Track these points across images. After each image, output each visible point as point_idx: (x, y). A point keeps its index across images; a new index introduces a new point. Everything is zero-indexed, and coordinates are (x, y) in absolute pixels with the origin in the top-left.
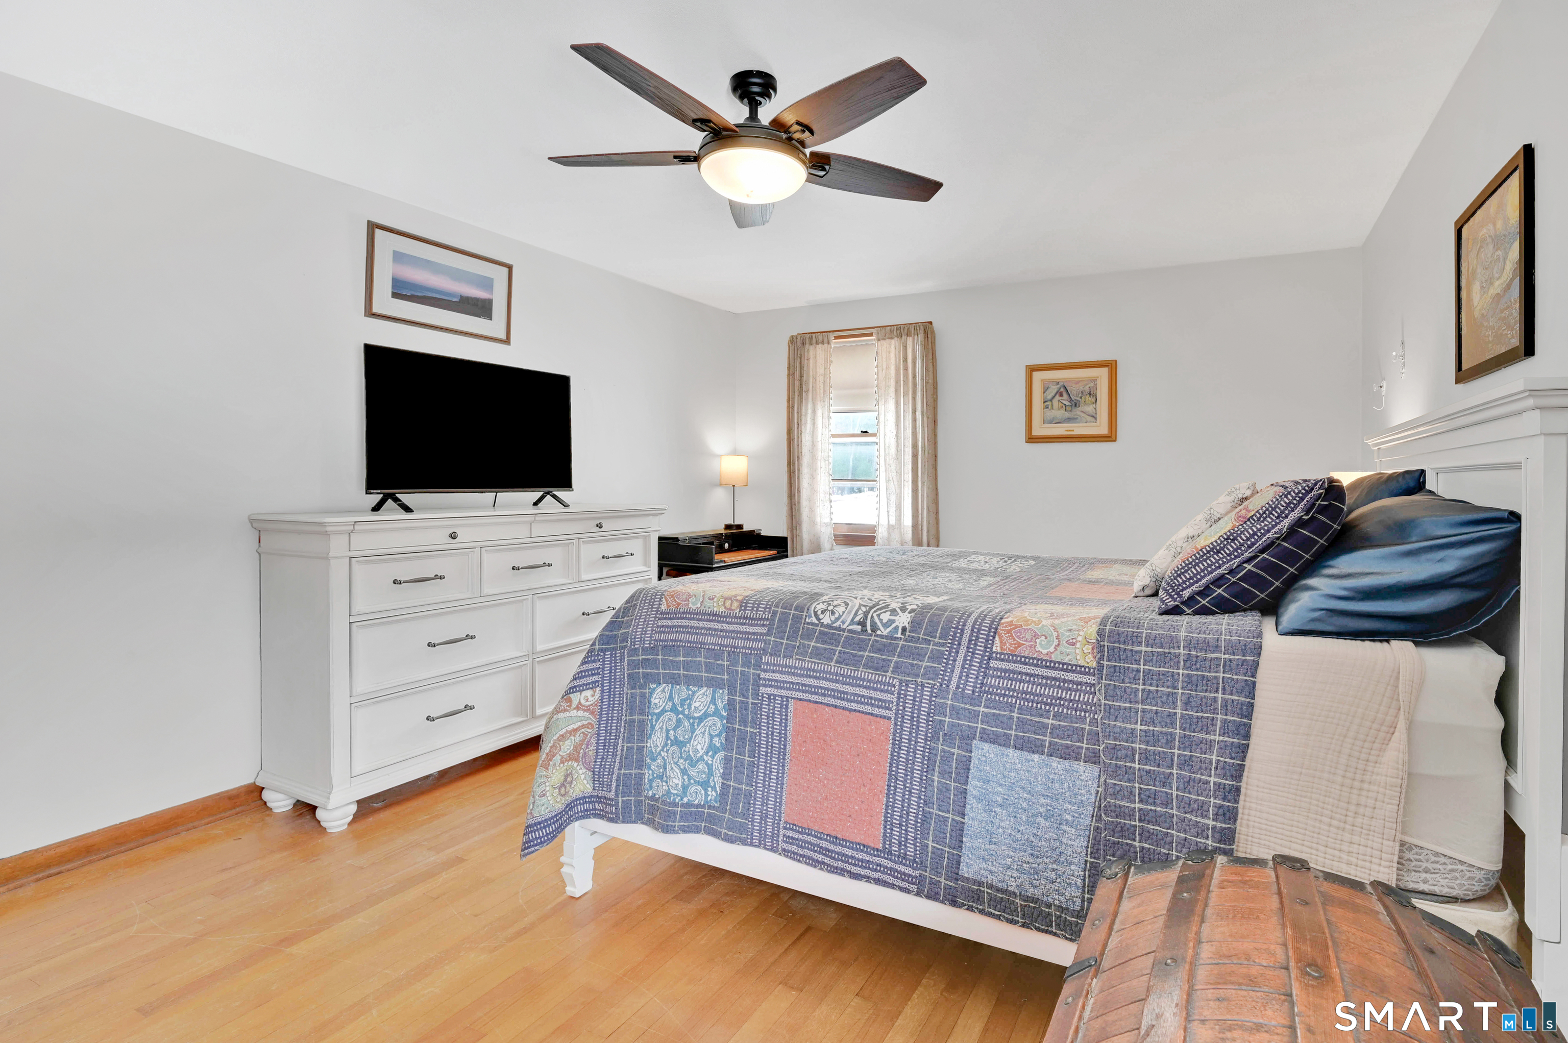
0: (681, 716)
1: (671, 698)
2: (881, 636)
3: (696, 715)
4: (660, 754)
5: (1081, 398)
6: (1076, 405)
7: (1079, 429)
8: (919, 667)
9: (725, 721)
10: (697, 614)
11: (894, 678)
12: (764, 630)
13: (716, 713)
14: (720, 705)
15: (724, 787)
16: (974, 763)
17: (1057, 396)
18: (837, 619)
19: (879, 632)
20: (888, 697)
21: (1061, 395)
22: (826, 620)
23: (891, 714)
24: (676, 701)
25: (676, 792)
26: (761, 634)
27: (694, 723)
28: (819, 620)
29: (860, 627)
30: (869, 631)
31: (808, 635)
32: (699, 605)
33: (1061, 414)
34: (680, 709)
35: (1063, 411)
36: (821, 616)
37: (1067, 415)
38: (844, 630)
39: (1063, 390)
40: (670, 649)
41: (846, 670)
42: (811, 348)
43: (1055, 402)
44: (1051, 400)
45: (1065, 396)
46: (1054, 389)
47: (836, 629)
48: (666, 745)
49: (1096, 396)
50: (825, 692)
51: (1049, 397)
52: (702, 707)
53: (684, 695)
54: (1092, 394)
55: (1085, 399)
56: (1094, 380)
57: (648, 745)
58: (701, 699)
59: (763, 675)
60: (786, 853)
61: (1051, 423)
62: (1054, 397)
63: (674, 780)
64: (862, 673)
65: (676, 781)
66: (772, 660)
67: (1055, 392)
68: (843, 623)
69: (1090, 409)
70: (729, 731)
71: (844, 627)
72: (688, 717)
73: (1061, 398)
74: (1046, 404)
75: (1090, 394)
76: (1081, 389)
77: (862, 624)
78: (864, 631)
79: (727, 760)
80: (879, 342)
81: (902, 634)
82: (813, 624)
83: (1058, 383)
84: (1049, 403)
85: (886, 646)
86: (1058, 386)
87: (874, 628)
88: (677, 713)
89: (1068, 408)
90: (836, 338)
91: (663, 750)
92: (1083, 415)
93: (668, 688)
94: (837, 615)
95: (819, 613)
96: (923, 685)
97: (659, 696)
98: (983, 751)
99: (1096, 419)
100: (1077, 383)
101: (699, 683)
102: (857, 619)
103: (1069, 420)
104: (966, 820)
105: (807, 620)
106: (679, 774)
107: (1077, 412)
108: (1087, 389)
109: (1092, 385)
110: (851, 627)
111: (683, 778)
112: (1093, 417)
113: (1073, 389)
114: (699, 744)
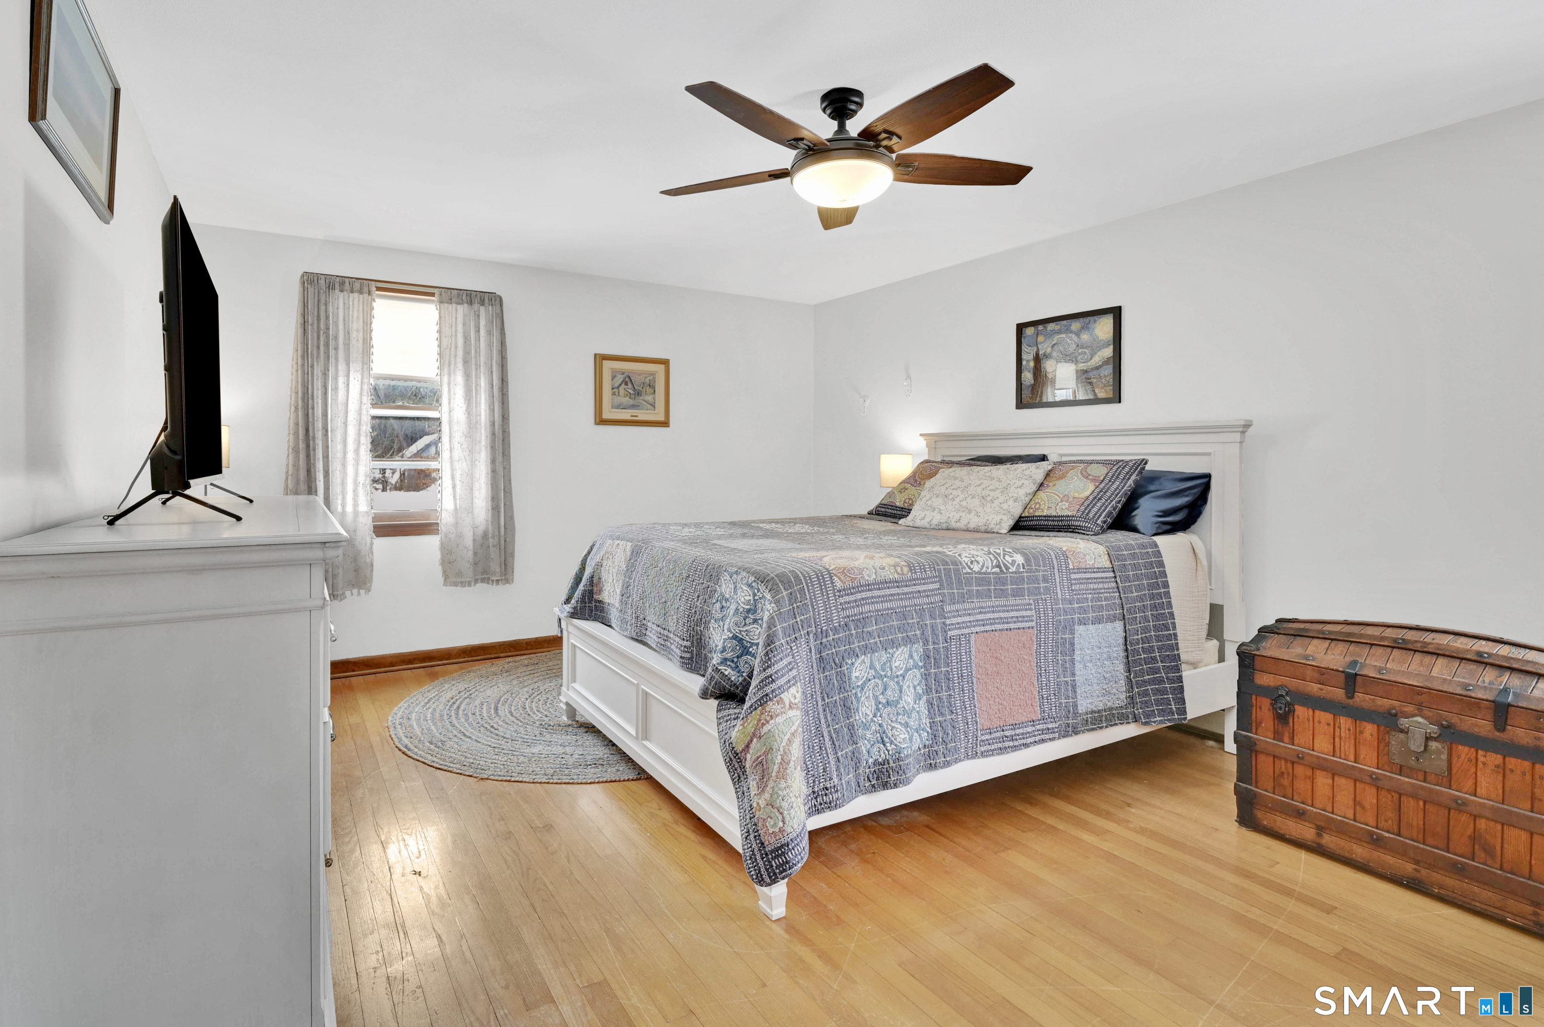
0: (885, 679)
1: (872, 667)
2: (1012, 573)
3: (899, 673)
4: (872, 720)
5: (643, 388)
6: (638, 395)
7: (642, 416)
8: (1039, 588)
9: (923, 670)
10: (873, 584)
11: (1030, 599)
12: (937, 586)
13: (916, 666)
14: (916, 657)
15: (932, 724)
16: (1076, 641)
17: (623, 385)
18: (983, 566)
19: (1010, 570)
20: (1029, 613)
21: (626, 384)
22: (976, 568)
23: (1033, 624)
24: (878, 667)
25: (905, 745)
26: (936, 589)
27: (899, 680)
28: (971, 569)
29: (998, 569)
30: (1005, 571)
31: (969, 582)
32: (874, 576)
33: (626, 400)
34: (883, 673)
35: (627, 399)
36: (972, 566)
37: (631, 402)
38: (989, 573)
39: (628, 380)
40: (862, 621)
41: (1002, 602)
42: (341, 295)
43: (622, 389)
44: (618, 388)
45: (630, 385)
46: (620, 379)
47: (985, 573)
48: (878, 709)
49: (654, 387)
50: (993, 622)
51: (616, 385)
52: (901, 666)
53: (884, 659)
54: (652, 386)
55: (646, 389)
56: (653, 374)
57: (857, 718)
58: (901, 658)
59: (948, 622)
60: (984, 755)
61: (617, 408)
62: (621, 385)
63: (901, 736)
64: (1012, 601)
65: (902, 736)
66: (953, 607)
67: (621, 381)
68: (987, 568)
69: (649, 398)
70: (926, 676)
71: (989, 571)
72: (891, 678)
73: (626, 387)
74: (614, 390)
75: (650, 386)
76: (643, 380)
77: (998, 566)
78: (1001, 571)
79: (930, 704)
80: (442, 305)
81: (1023, 568)
82: (969, 573)
83: (623, 374)
84: (615, 390)
85: (1018, 579)
86: (624, 376)
87: (1007, 568)
88: (881, 677)
89: (632, 396)
90: (378, 289)
91: (875, 716)
92: (644, 403)
93: (866, 659)
94: (981, 564)
95: (969, 564)
96: (1046, 600)
97: (859, 670)
98: (1080, 629)
99: (654, 407)
100: (640, 375)
101: (894, 644)
102: (994, 564)
103: (633, 407)
104: (1077, 678)
105: (964, 571)
106: (903, 729)
107: (640, 400)
108: (647, 380)
109: (651, 378)
110: (993, 570)
111: (907, 731)
112: (652, 405)
113: (636, 379)
114: (908, 699)
